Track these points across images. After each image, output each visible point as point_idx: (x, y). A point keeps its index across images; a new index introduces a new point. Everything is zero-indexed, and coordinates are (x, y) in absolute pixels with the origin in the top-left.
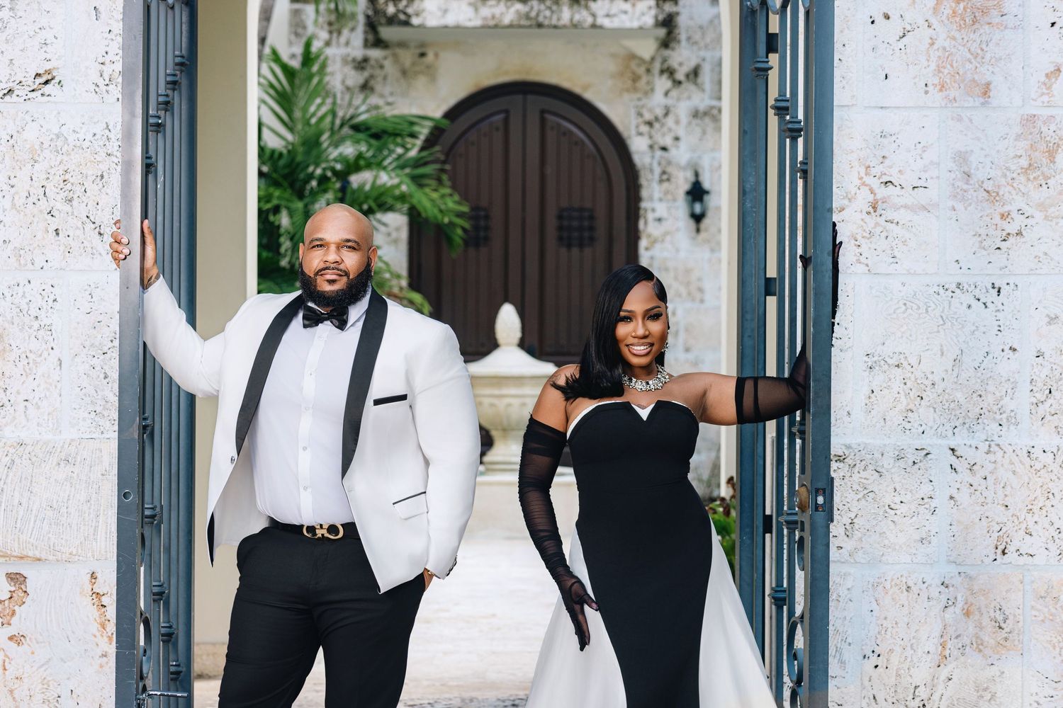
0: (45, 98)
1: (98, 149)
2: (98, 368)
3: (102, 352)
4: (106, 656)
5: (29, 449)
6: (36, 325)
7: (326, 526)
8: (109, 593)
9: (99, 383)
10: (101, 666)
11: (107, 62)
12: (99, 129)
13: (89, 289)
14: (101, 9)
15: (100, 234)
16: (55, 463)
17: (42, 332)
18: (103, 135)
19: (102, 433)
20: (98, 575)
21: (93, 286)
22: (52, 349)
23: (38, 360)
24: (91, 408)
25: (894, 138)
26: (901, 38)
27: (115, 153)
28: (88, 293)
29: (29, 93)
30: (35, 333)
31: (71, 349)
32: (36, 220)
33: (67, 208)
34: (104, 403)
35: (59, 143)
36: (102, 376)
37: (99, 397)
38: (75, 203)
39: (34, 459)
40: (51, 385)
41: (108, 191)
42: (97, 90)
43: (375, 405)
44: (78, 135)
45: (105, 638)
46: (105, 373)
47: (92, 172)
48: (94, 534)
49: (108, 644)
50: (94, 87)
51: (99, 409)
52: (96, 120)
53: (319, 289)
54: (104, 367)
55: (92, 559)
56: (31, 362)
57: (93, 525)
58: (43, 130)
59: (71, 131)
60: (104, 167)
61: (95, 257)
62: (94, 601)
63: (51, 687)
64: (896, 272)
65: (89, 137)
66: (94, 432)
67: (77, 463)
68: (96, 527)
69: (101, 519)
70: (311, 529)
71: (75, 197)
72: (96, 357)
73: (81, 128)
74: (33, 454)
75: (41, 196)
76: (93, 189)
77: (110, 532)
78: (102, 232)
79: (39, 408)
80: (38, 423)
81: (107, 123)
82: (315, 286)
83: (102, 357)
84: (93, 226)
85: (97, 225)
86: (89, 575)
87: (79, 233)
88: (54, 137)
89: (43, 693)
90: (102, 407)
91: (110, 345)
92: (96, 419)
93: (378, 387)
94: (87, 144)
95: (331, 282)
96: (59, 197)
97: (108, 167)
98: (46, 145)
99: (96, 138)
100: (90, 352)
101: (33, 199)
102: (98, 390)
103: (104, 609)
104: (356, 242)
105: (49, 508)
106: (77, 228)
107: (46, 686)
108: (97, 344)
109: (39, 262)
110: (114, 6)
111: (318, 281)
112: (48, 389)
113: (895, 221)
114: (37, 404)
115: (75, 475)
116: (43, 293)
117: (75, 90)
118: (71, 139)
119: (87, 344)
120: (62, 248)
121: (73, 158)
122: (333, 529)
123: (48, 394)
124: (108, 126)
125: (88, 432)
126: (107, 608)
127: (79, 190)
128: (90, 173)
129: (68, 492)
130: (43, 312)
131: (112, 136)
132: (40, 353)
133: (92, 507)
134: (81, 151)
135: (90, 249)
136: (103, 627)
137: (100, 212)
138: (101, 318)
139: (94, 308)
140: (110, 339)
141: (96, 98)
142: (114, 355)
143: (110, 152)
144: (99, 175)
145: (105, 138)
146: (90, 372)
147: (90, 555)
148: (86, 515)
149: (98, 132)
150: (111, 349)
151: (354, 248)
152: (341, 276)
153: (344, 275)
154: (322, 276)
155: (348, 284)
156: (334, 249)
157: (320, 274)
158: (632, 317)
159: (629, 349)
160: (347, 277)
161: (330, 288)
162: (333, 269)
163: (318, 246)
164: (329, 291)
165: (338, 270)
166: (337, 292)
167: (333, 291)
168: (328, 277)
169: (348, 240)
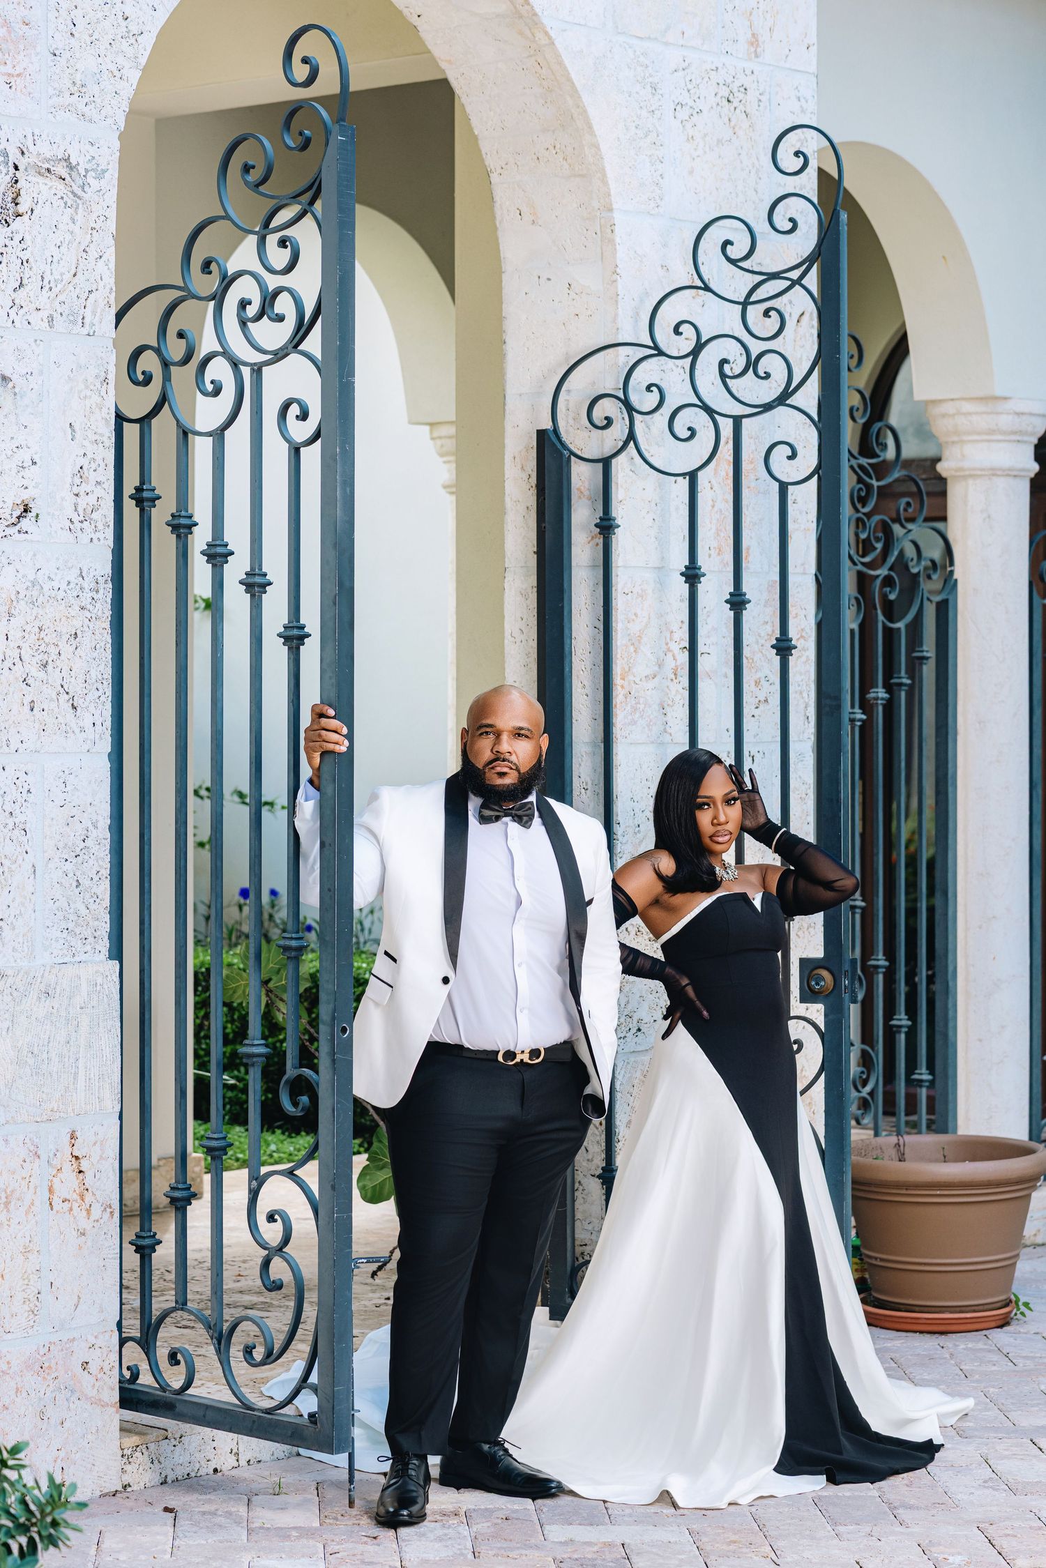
0: (22, 535)
1: (72, 601)
2: (71, 875)
3: (74, 854)
4: (84, 1234)
5: (10, 981)
6: (11, 822)
7: (528, 1051)
8: (87, 1157)
9: (72, 893)
10: (80, 1247)
11: (82, 493)
12: (73, 576)
13: (63, 776)
14: (77, 427)
15: (73, 706)
16: (35, 997)
17: (16, 832)
18: (77, 584)
19: (74, 955)
20: (78, 1134)
21: (67, 772)
22: (27, 853)
23: (13, 867)
24: (64, 925)
27: (88, 607)
28: (62, 781)
29: (6, 529)
30: (9, 834)
31: (44, 852)
32: (11, 689)
33: (42, 675)
34: (76, 917)
35: (35, 593)
36: (75, 884)
37: (72, 910)
38: (50, 667)
39: (15, 993)
40: (25, 898)
41: (83, 655)
42: (71, 527)
44: (53, 583)
45: (83, 1211)
46: (78, 881)
47: (66, 629)
48: (74, 1083)
49: (86, 1219)
50: (68, 523)
51: (71, 926)
52: (70, 565)
53: (488, 782)
54: (77, 874)
55: (72, 1114)
56: (6, 870)
57: (73, 1071)
58: (20, 576)
59: (46, 578)
60: (77, 623)
61: (68, 735)
62: (74, 1166)
63: (32, 1283)
65: (63, 586)
66: (67, 955)
67: (57, 995)
68: (76, 1074)
69: (81, 1064)
70: (509, 1055)
71: (50, 662)
72: (69, 860)
73: (56, 574)
74: (14, 987)
75: (17, 660)
76: (67, 650)
78: (75, 705)
79: (14, 929)
80: (14, 948)
81: (80, 569)
82: (484, 779)
83: (74, 861)
84: (67, 697)
85: (71, 696)
86: (69, 1135)
87: (53, 705)
88: (30, 584)
89: (24, 1290)
90: (74, 923)
91: (83, 845)
92: (69, 938)
94: (61, 594)
95: (502, 775)
96: (34, 660)
97: (81, 623)
98: (21, 596)
99: (70, 587)
100: (63, 856)
101: (8, 663)
102: (70, 902)
103: (82, 1176)
104: (529, 730)
105: (30, 1055)
106: (52, 700)
107: (26, 1282)
108: (70, 844)
109: (15, 744)
110: (89, 425)
111: (487, 775)
112: (23, 904)
114: (12, 923)
115: (55, 1011)
116: (17, 782)
117: (51, 526)
118: (46, 588)
119: (61, 845)
120: (37, 725)
121: (48, 612)
122: (534, 1054)
123: (23, 909)
124: (81, 572)
125: (60, 956)
126: (87, 1174)
127: (53, 651)
128: (64, 631)
129: (48, 1033)
130: (18, 805)
131: (86, 585)
132: (14, 857)
133: (72, 1049)
134: (55, 603)
135: (64, 726)
136: (82, 1197)
137: (73, 679)
138: (74, 811)
139: (68, 800)
140: (82, 838)
141: (71, 537)
142: (86, 857)
143: (83, 604)
144: (73, 633)
145: (78, 587)
146: (63, 881)
147: (70, 1110)
148: (66, 1060)
149: (72, 580)
150: (83, 851)
151: (527, 737)
152: (511, 769)
153: (514, 767)
154: (493, 768)
155: (519, 778)
156: (505, 737)
157: (490, 766)
158: (709, 803)
159: (711, 837)
160: (518, 770)
161: (499, 781)
162: (504, 760)
163: (487, 733)
164: (499, 785)
165: (509, 761)
166: (508, 786)
167: (504, 785)
168: (499, 769)
169: (521, 729)
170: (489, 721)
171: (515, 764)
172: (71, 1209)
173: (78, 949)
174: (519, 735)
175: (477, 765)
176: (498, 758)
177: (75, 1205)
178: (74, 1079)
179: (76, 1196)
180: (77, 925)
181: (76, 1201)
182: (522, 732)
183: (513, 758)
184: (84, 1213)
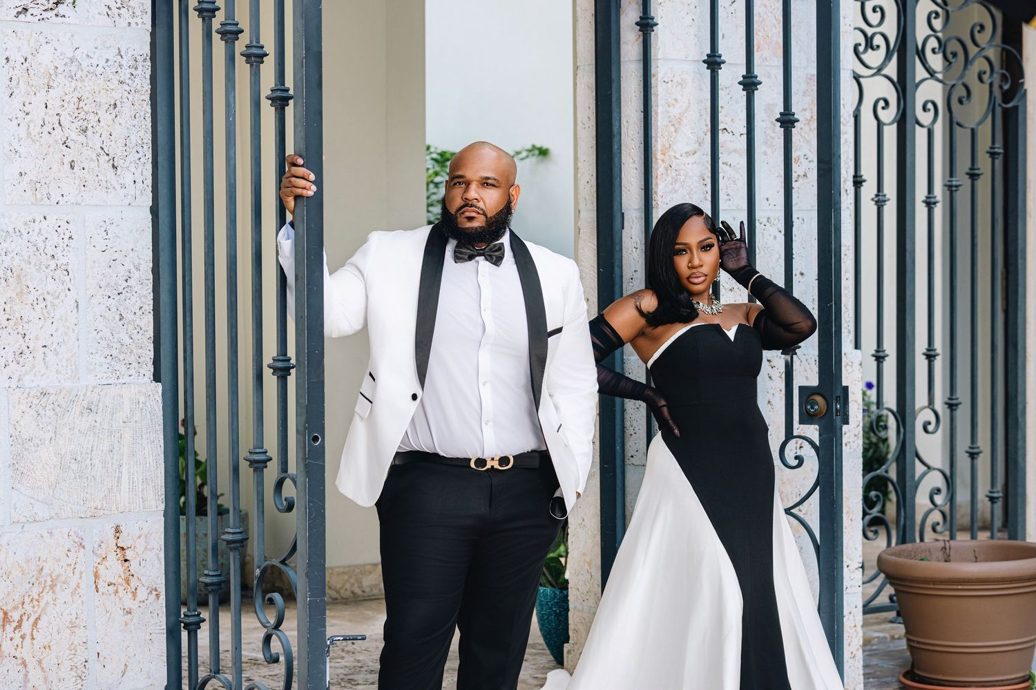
0: (59, 18)
1: (111, 76)
2: (114, 309)
3: (116, 292)
4: (130, 613)
5: (52, 398)
6: (53, 264)
7: (497, 458)
8: (132, 547)
9: (115, 325)
10: (126, 624)
12: (112, 54)
13: (105, 226)
15: (113, 166)
16: (78, 413)
17: (58, 272)
18: (115, 62)
19: (118, 378)
20: (122, 528)
21: (108, 222)
22: (69, 290)
23: (56, 302)
24: (108, 352)
27: (127, 81)
28: (103, 229)
29: (43, 13)
30: (52, 274)
31: (87, 289)
32: (51, 150)
33: (82, 138)
34: (120, 346)
35: (74, 69)
36: (118, 317)
37: (115, 340)
38: (89, 132)
39: (58, 409)
40: (69, 328)
41: (122, 122)
42: (109, 13)
44: (91, 61)
45: (129, 593)
46: (121, 315)
47: (105, 100)
49: (132, 601)
50: (106, 9)
51: (115, 353)
52: (108, 45)
53: (459, 226)
54: (120, 309)
55: (116, 512)
56: (49, 304)
57: (117, 475)
58: (58, 53)
59: (84, 56)
60: (116, 96)
61: (109, 191)
62: (119, 555)
63: (78, 653)
65: (102, 63)
66: (111, 378)
67: (99, 411)
68: (120, 478)
69: (124, 469)
70: (481, 462)
71: (90, 127)
72: (112, 297)
73: (94, 52)
74: (56, 404)
75: (56, 125)
76: (106, 118)
77: (133, 482)
78: (116, 164)
79: (57, 354)
80: (57, 370)
81: (119, 49)
82: (457, 223)
83: (117, 297)
84: (107, 158)
85: (111, 157)
86: (114, 529)
87: (93, 165)
88: (68, 61)
89: (71, 659)
90: (118, 350)
91: (125, 284)
92: (113, 363)
94: (100, 70)
95: (471, 219)
96: (74, 126)
97: (120, 95)
98: (59, 71)
99: (109, 64)
100: (106, 293)
101: (48, 128)
102: (114, 332)
103: (127, 563)
104: (495, 179)
105: (73, 461)
106: (92, 160)
107: (73, 652)
108: (113, 283)
109: (55, 196)
111: (459, 219)
112: (66, 334)
114: (55, 350)
115: (98, 424)
116: (58, 229)
117: (88, 11)
118: (84, 64)
119: (103, 284)
120: (77, 181)
121: (87, 85)
122: (503, 461)
123: (66, 338)
124: (120, 52)
125: (104, 378)
126: (132, 562)
127: (93, 119)
128: (104, 101)
129: (91, 443)
130: (59, 250)
131: (124, 62)
132: (57, 294)
133: (115, 457)
134: (94, 77)
135: (104, 182)
136: (128, 582)
137: (113, 143)
138: (116, 256)
139: (110, 246)
140: (125, 278)
141: (109, 21)
142: (129, 295)
143: (121, 79)
144: (112, 104)
145: (117, 64)
146: (106, 314)
147: (114, 508)
148: (110, 465)
149: (111, 58)
150: (126, 289)
151: (494, 186)
152: (479, 213)
154: (463, 213)
155: (487, 221)
156: (474, 186)
157: (461, 212)
158: (686, 249)
159: (688, 278)
160: (483, 213)
161: (469, 225)
162: (471, 206)
163: (459, 183)
164: (468, 228)
165: (476, 207)
166: (476, 228)
167: (472, 228)
168: (467, 214)
169: (488, 178)
170: (460, 173)
171: (482, 209)
172: (117, 592)
173: (123, 373)
174: (487, 184)
175: (451, 211)
176: (467, 204)
177: (121, 589)
178: (118, 482)
179: (120, 581)
180: (121, 352)
181: (122, 585)
182: (490, 181)
183: (480, 204)
184: (130, 595)
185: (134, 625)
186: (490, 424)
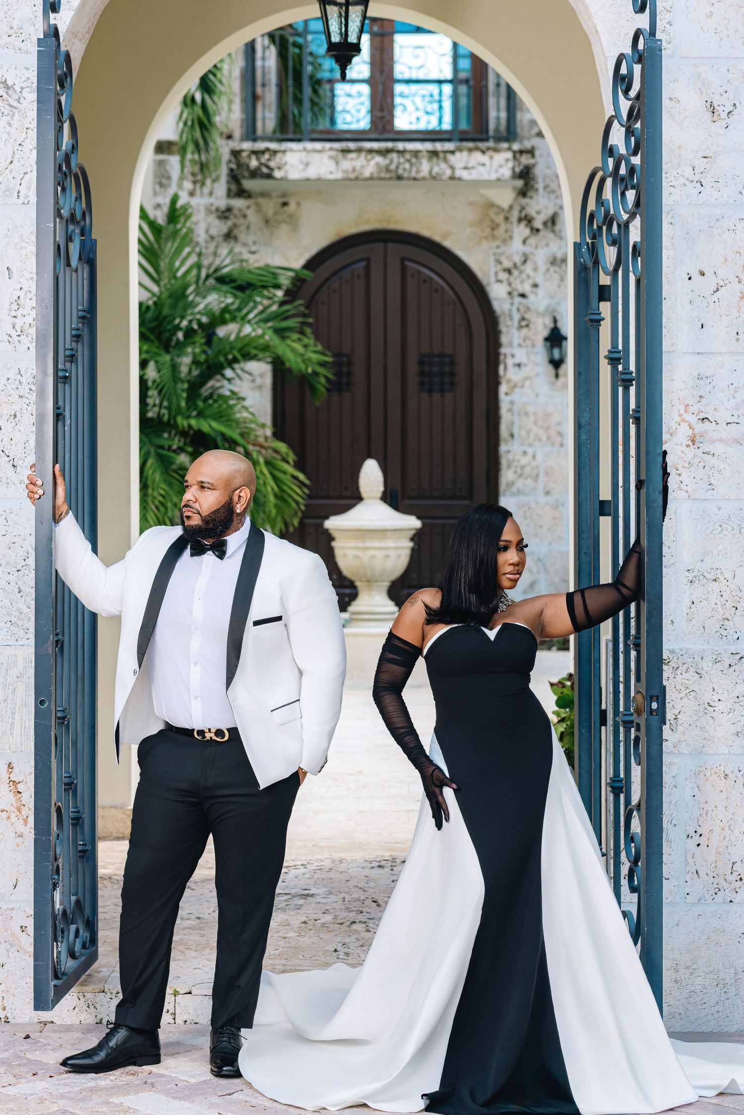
1: (12, 392)
2: (13, 584)
3: (16, 570)
4: (21, 836)
7: (213, 730)
8: (24, 781)
9: (14, 597)
10: (18, 846)
11: (19, 316)
12: (12, 374)
13: (5, 514)
14: (13, 269)
15: (14, 466)
18: (16, 380)
19: (17, 640)
20: (15, 765)
21: (8, 511)
24: (7, 619)
25: (709, 380)
26: (715, 292)
27: (26, 395)
28: (3, 517)
34: (18, 614)
36: (17, 590)
37: (14, 609)
41: (21, 428)
42: (10, 340)
43: (254, 626)
45: (20, 820)
46: (19, 588)
48: (11, 730)
49: (23, 826)
50: (7, 337)
51: (14, 620)
52: (9, 366)
54: (18, 583)
55: (9, 751)
57: (10, 721)
60: (16, 408)
61: (9, 486)
62: (12, 788)
64: (713, 498)
66: (10, 640)
68: (12, 725)
69: (17, 716)
70: (201, 733)
72: (11, 574)
76: (7, 426)
77: (25, 728)
81: (19, 369)
83: (16, 574)
84: (8, 459)
85: (11, 458)
86: (7, 766)
90: (16, 618)
91: (23, 563)
92: (12, 628)
93: (257, 611)
95: (188, 518)
97: (20, 407)
99: (9, 382)
100: (6, 570)
102: (13, 603)
103: (19, 796)
108: (12, 562)
110: (25, 267)
113: (711, 453)
119: (3, 563)
122: (219, 732)
124: (20, 372)
125: (4, 640)
126: (23, 794)
128: (5, 412)
131: (23, 380)
133: (9, 705)
135: (5, 479)
136: (19, 810)
137: (13, 447)
138: (15, 539)
139: (9, 531)
140: (23, 558)
141: (10, 347)
142: (27, 572)
143: (21, 394)
144: (13, 414)
145: (17, 382)
146: (6, 587)
147: (7, 747)
148: (4, 713)
149: (12, 377)
150: (24, 567)
152: (194, 513)
153: (196, 512)
158: (509, 546)
160: (199, 513)
161: (188, 523)
162: (188, 507)
164: (187, 526)
165: (191, 507)
166: (193, 526)
167: (190, 526)
168: (186, 513)
169: (202, 482)
171: (196, 509)
172: (9, 818)
173: (21, 636)
174: (204, 487)
177: (13, 816)
178: (11, 727)
179: (12, 809)
180: (19, 619)
181: (14, 812)
182: (205, 485)
183: (197, 506)
184: (22, 822)
185: (25, 847)
186: (199, 699)
